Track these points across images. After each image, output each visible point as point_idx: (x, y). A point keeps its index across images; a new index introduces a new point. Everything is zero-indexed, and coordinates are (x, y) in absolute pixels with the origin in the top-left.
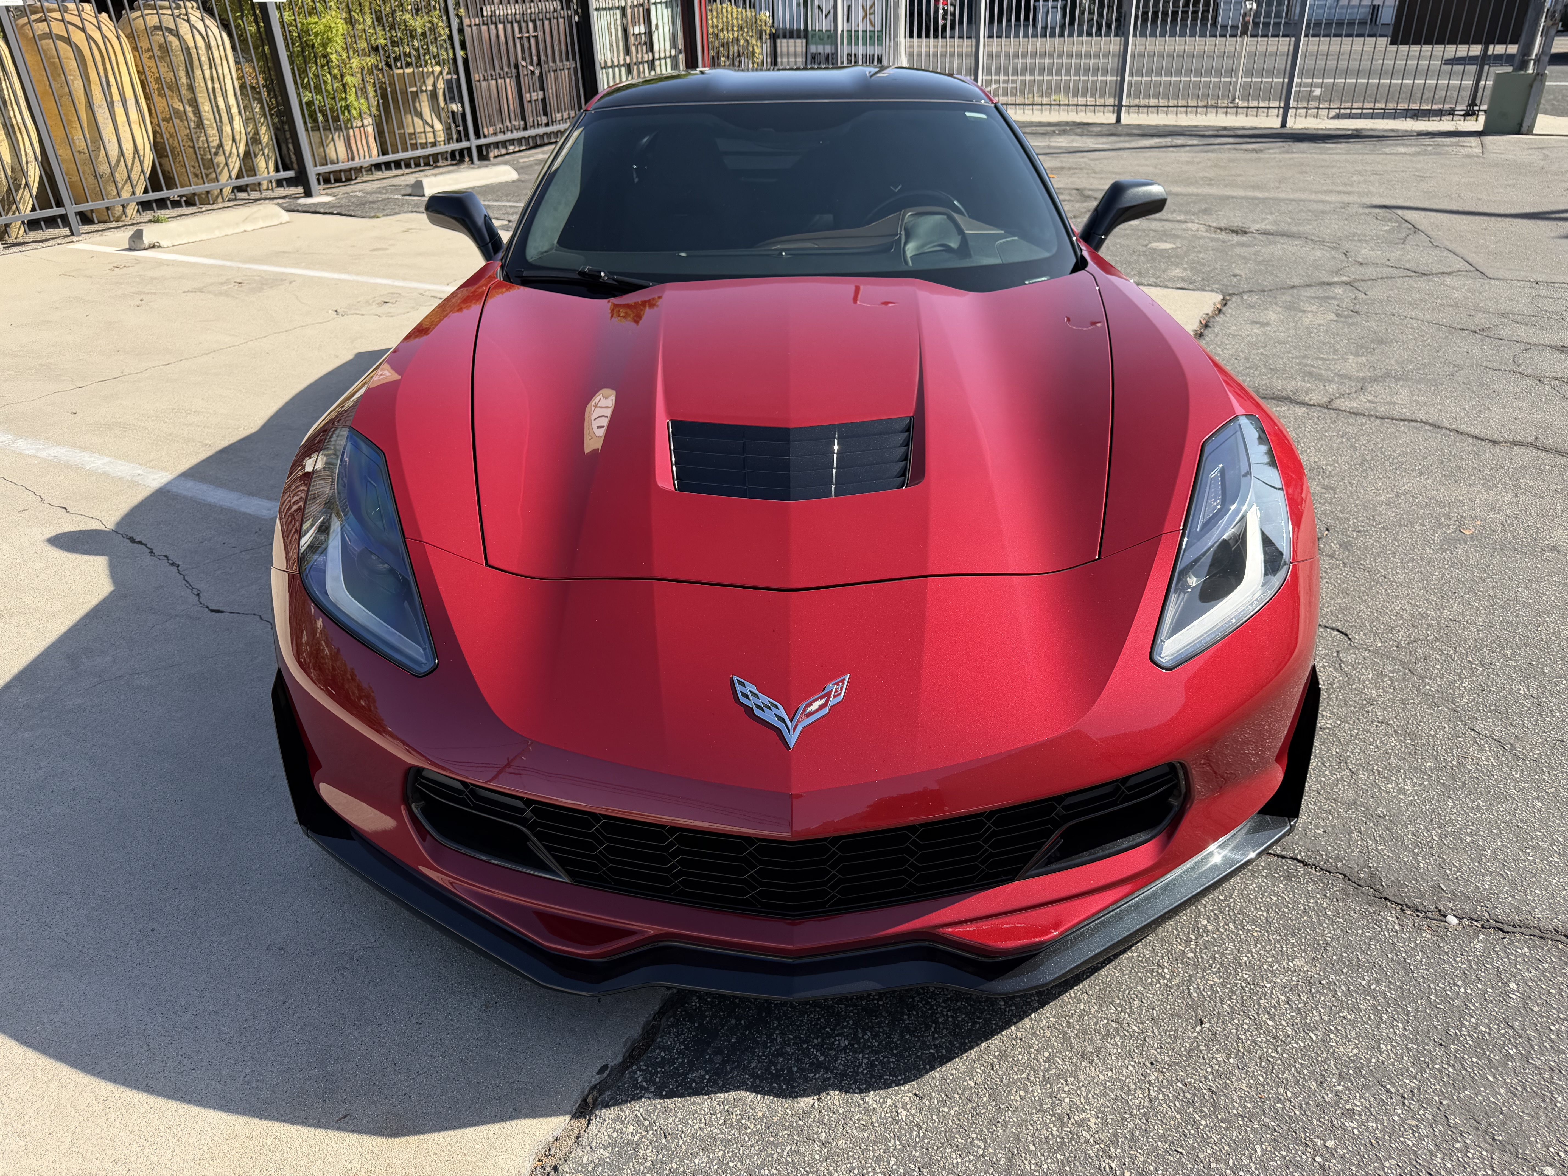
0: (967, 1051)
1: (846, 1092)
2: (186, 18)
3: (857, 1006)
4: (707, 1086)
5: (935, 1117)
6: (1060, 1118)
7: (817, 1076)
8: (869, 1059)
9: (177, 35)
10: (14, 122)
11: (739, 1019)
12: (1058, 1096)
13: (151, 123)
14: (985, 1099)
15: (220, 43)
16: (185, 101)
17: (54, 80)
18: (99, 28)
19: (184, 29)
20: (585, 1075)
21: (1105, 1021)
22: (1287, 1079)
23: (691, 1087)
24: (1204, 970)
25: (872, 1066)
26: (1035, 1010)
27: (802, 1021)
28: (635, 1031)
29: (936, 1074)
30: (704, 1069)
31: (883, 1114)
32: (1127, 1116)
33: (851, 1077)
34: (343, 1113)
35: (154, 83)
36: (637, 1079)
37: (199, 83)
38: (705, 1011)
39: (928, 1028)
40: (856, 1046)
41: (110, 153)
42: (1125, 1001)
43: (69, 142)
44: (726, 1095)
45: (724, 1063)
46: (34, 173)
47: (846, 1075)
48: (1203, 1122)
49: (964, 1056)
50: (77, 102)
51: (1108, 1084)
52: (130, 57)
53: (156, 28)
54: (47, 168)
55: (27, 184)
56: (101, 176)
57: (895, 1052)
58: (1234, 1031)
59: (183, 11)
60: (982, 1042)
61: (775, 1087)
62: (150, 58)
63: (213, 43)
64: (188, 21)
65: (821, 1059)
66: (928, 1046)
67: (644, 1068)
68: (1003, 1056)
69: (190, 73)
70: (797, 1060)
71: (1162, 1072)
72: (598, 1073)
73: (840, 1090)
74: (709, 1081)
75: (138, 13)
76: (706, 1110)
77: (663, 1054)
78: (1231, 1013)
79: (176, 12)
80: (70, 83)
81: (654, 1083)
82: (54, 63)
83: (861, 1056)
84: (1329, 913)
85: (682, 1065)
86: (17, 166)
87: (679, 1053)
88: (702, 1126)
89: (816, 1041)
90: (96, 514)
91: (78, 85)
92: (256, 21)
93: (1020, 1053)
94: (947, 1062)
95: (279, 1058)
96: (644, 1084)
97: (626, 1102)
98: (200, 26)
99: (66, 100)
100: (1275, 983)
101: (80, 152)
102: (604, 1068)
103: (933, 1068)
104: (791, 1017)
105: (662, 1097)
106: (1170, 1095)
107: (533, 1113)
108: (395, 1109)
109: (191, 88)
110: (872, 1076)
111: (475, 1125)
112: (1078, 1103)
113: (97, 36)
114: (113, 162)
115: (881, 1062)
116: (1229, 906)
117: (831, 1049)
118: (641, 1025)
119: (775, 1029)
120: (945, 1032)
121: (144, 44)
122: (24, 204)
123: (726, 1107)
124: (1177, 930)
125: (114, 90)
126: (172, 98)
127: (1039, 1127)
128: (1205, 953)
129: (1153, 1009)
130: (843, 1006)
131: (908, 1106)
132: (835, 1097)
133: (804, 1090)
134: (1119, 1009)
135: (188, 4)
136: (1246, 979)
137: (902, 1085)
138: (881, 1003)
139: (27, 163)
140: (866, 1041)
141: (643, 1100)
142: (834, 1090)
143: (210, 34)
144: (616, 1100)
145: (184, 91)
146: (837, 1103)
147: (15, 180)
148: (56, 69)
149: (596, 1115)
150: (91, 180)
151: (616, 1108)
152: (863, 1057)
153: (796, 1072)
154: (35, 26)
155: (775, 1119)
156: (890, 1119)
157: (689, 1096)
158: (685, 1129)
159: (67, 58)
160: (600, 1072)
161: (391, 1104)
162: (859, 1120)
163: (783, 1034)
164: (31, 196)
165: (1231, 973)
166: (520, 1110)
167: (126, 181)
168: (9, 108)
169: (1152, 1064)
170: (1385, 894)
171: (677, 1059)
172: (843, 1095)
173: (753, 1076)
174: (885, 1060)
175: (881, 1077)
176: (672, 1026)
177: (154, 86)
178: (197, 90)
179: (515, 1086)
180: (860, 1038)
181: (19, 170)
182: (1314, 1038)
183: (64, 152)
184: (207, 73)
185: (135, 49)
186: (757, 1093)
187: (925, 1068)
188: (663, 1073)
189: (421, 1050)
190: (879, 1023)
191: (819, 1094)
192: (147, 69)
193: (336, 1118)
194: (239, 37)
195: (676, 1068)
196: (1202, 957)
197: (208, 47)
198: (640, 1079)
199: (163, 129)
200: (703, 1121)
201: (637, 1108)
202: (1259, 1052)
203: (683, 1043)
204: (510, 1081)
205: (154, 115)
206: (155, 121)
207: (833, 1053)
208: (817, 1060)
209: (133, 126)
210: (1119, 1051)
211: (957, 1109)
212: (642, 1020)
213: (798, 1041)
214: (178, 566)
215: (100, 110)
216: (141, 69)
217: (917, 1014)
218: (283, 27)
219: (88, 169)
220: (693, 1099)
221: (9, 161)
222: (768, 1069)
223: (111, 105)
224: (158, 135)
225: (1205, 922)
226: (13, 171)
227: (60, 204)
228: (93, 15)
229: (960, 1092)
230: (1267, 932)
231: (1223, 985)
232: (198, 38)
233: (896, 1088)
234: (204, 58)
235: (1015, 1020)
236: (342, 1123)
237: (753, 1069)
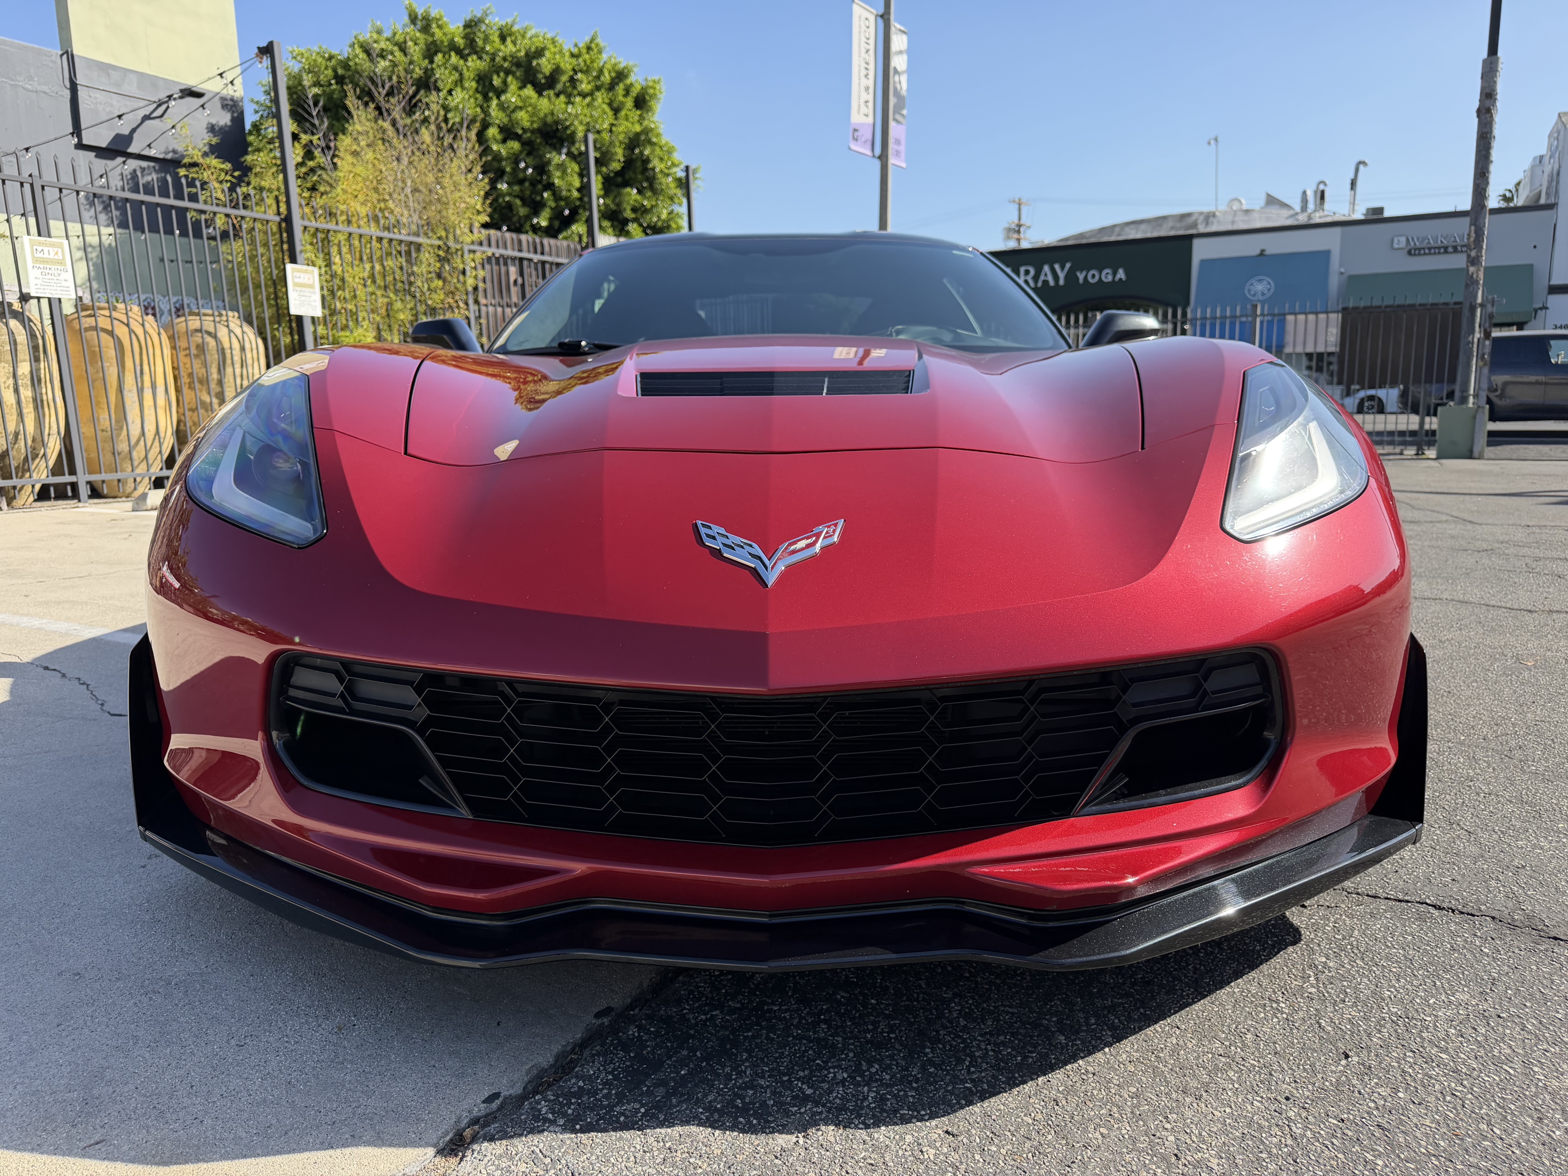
0: (1018, 1086)
1: (845, 1127)
2: (226, 324)
3: (859, 1039)
4: (641, 1120)
5: (977, 1157)
6: (1164, 1158)
7: (803, 1110)
8: (877, 1092)
9: (215, 336)
10: (45, 398)
11: (693, 1050)
12: (1158, 1134)
13: (178, 412)
14: (1050, 1137)
15: (254, 346)
16: (213, 394)
17: (92, 365)
18: (143, 325)
19: (222, 333)
20: (465, 1102)
21: (1210, 1056)
22: (1487, 1115)
23: (618, 1121)
24: (1335, 1004)
25: (882, 1100)
26: (1110, 1045)
27: (783, 1053)
28: (545, 1058)
29: (976, 1109)
30: (640, 1102)
31: (900, 1153)
32: (1264, 1155)
33: (851, 1112)
34: (97, 1138)
35: (186, 377)
36: (540, 1111)
37: (229, 379)
38: (647, 1041)
39: (960, 1061)
40: (858, 1079)
41: (132, 432)
42: (1234, 1035)
43: (94, 420)
44: (669, 1130)
45: (668, 1095)
46: (54, 447)
47: (846, 1110)
48: (1380, 1162)
49: (1015, 1091)
50: (108, 386)
51: (1228, 1121)
52: (167, 352)
53: (196, 331)
54: (68, 443)
55: (44, 455)
56: (119, 454)
57: (914, 1085)
58: (1396, 1064)
59: (224, 318)
60: (1039, 1076)
61: (741, 1122)
62: (186, 355)
63: (247, 346)
64: (228, 326)
65: (809, 1092)
66: (961, 1080)
67: (552, 1098)
68: (1069, 1091)
69: (221, 370)
70: (774, 1093)
71: (1304, 1108)
72: (484, 1102)
73: (836, 1125)
74: (644, 1115)
75: (183, 319)
76: (638, 1147)
77: (581, 1083)
78: (1386, 1046)
79: (217, 319)
80: (106, 369)
81: (564, 1115)
82: (94, 352)
83: (866, 1089)
84: (1486, 950)
85: (607, 1096)
86: (39, 438)
87: (604, 1084)
88: (631, 1164)
89: (801, 1074)
90: (14, 652)
91: (112, 372)
92: (291, 334)
93: (1094, 1088)
94: (990, 1097)
95: (27, 1081)
96: (550, 1116)
97: (521, 1135)
98: (238, 331)
99: (99, 384)
100: (1436, 1016)
101: (103, 431)
102: (496, 1096)
103: (970, 1103)
104: (766, 1050)
105: (574, 1131)
106: (1322, 1132)
107: (379, 1141)
108: (175, 1135)
109: (220, 383)
110: (883, 1111)
111: (289, 1152)
112: (1188, 1141)
113: (139, 331)
114: (133, 441)
115: (895, 1096)
116: (1352, 945)
117: (823, 1081)
118: (554, 1053)
119: (744, 1061)
120: (984, 1066)
121: (183, 344)
122: (38, 473)
123: (668, 1145)
124: (1287, 967)
125: (147, 378)
126: (201, 391)
127: (1134, 1168)
128: (1332, 988)
129: (1275, 1043)
130: (840, 1039)
131: (938, 1144)
132: (829, 1133)
133: (784, 1126)
134: (1228, 1043)
135: (230, 313)
136: (1396, 1013)
137: (926, 1121)
138: (892, 1036)
139: (49, 435)
140: (872, 1075)
141: (546, 1133)
142: (826, 1124)
143: (246, 338)
144: (506, 1133)
145: (213, 385)
146: (832, 1140)
147: (34, 449)
148: (95, 356)
149: (473, 1151)
150: (109, 456)
151: (504, 1142)
152: (869, 1091)
153: (773, 1106)
154: (83, 320)
155: (740, 1157)
156: (912, 1158)
157: (615, 1130)
158: (603, 1169)
159: (107, 347)
160: (489, 1100)
161: (172, 1129)
162: (864, 1159)
163: (754, 1066)
164: (46, 467)
165: (1372, 1007)
166: (361, 1137)
167: (142, 461)
168: (43, 385)
169: (1287, 1099)
170: (1552, 934)
171: (601, 1090)
172: (841, 1131)
173: (710, 1109)
174: (901, 1093)
175: (896, 1111)
176: (598, 1054)
177: (185, 380)
178: (226, 386)
179: (359, 1111)
180: (865, 1071)
181: (39, 440)
182: (1512, 1071)
183: (87, 430)
184: (238, 371)
185: (174, 348)
186: (715, 1128)
187: (958, 1103)
188: (579, 1104)
189: (234, 1072)
190: (891, 1057)
191: (805, 1131)
192: (181, 365)
193: (83, 1145)
194: (274, 347)
195: (600, 1100)
196: (1328, 992)
197: (243, 349)
198: (544, 1110)
199: (188, 419)
200: (632, 1158)
201: (536, 1142)
202: (1437, 1086)
203: (611, 1073)
204: (354, 1105)
205: (181, 405)
206: (181, 411)
207: (825, 1086)
208: (803, 1093)
209: (158, 410)
210: (1236, 1086)
211: (1010, 1147)
212: (556, 1048)
213: (775, 1073)
214: (88, 685)
215: (130, 394)
216: (176, 365)
217: (945, 1047)
218: (315, 339)
219: (108, 447)
220: (619, 1134)
221: (32, 432)
222: (731, 1103)
223: (140, 391)
224: (182, 424)
225: (1324, 960)
226: (34, 440)
227: (72, 472)
228: (139, 314)
229: (1012, 1129)
230: (1409, 968)
231: (1366, 1019)
232: (234, 340)
233: (919, 1124)
234: (237, 358)
235: (1082, 1055)
236: (91, 1151)
237: (710, 1102)
